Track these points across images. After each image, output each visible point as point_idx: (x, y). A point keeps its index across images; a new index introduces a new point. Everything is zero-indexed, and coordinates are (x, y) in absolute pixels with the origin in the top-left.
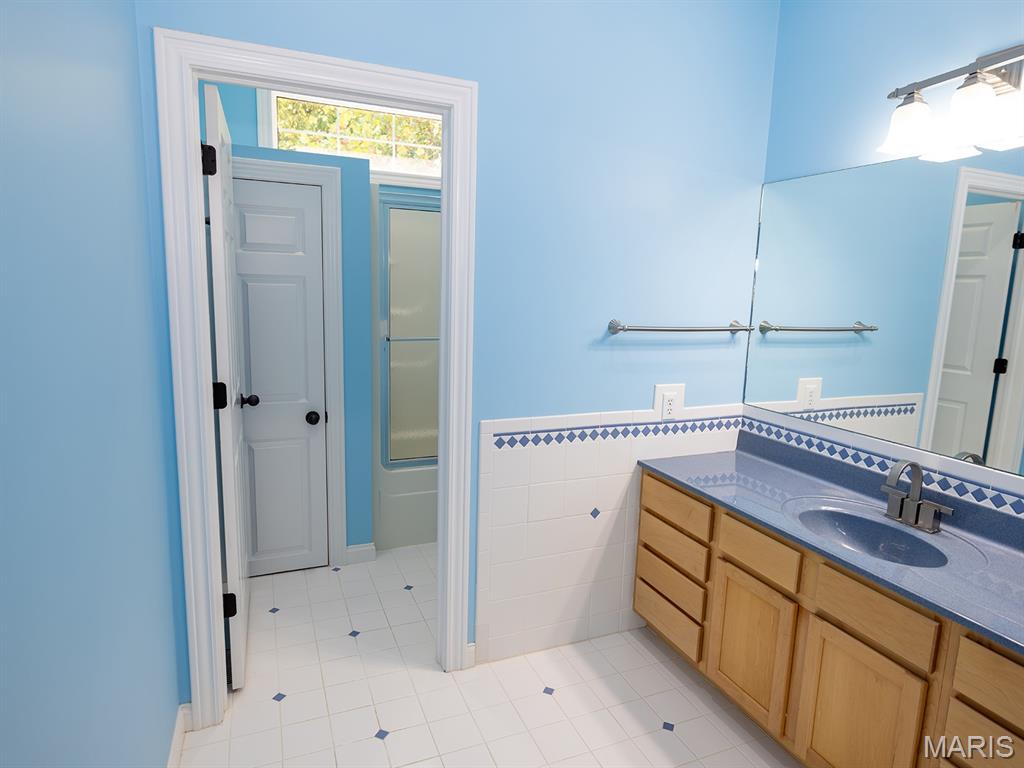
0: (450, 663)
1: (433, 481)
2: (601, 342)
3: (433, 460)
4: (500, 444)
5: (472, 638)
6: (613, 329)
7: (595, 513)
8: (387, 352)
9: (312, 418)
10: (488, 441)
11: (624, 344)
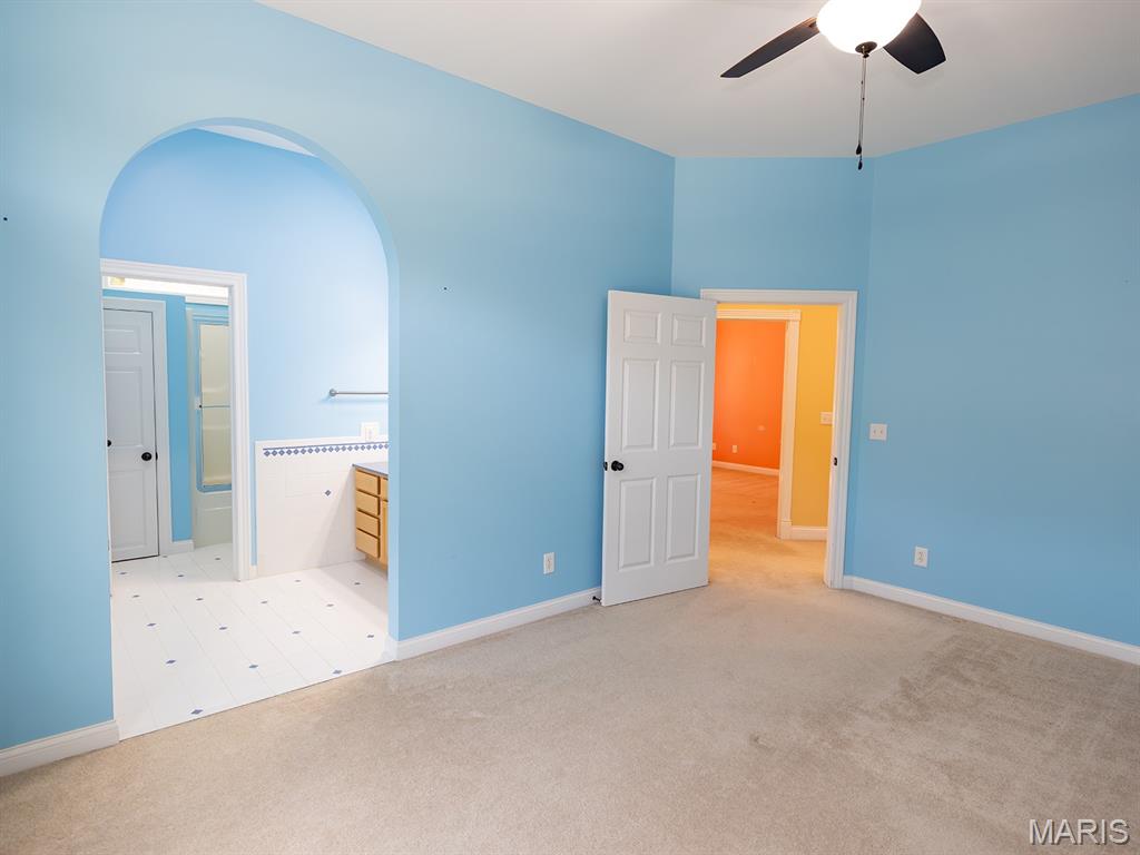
0: (241, 577)
1: (229, 501)
2: (325, 401)
3: (229, 487)
4: (267, 454)
5: (255, 562)
6: (332, 393)
7: (328, 493)
8: (199, 414)
9: (146, 457)
10: (260, 453)
11: (340, 401)
